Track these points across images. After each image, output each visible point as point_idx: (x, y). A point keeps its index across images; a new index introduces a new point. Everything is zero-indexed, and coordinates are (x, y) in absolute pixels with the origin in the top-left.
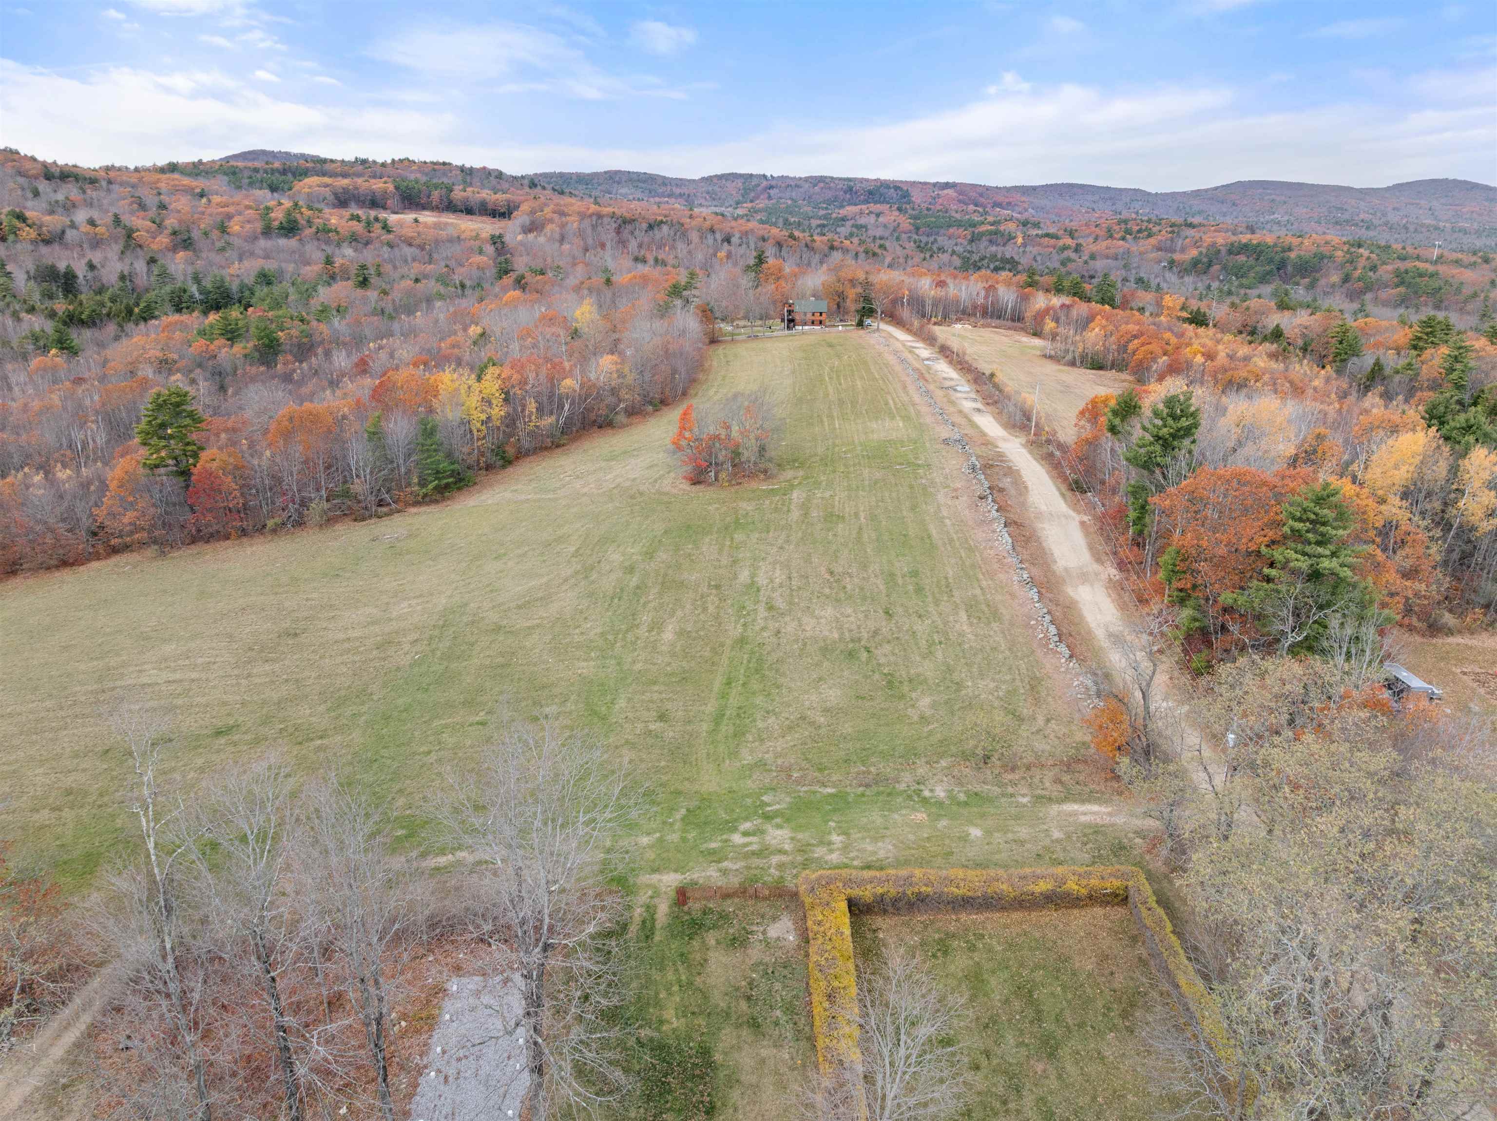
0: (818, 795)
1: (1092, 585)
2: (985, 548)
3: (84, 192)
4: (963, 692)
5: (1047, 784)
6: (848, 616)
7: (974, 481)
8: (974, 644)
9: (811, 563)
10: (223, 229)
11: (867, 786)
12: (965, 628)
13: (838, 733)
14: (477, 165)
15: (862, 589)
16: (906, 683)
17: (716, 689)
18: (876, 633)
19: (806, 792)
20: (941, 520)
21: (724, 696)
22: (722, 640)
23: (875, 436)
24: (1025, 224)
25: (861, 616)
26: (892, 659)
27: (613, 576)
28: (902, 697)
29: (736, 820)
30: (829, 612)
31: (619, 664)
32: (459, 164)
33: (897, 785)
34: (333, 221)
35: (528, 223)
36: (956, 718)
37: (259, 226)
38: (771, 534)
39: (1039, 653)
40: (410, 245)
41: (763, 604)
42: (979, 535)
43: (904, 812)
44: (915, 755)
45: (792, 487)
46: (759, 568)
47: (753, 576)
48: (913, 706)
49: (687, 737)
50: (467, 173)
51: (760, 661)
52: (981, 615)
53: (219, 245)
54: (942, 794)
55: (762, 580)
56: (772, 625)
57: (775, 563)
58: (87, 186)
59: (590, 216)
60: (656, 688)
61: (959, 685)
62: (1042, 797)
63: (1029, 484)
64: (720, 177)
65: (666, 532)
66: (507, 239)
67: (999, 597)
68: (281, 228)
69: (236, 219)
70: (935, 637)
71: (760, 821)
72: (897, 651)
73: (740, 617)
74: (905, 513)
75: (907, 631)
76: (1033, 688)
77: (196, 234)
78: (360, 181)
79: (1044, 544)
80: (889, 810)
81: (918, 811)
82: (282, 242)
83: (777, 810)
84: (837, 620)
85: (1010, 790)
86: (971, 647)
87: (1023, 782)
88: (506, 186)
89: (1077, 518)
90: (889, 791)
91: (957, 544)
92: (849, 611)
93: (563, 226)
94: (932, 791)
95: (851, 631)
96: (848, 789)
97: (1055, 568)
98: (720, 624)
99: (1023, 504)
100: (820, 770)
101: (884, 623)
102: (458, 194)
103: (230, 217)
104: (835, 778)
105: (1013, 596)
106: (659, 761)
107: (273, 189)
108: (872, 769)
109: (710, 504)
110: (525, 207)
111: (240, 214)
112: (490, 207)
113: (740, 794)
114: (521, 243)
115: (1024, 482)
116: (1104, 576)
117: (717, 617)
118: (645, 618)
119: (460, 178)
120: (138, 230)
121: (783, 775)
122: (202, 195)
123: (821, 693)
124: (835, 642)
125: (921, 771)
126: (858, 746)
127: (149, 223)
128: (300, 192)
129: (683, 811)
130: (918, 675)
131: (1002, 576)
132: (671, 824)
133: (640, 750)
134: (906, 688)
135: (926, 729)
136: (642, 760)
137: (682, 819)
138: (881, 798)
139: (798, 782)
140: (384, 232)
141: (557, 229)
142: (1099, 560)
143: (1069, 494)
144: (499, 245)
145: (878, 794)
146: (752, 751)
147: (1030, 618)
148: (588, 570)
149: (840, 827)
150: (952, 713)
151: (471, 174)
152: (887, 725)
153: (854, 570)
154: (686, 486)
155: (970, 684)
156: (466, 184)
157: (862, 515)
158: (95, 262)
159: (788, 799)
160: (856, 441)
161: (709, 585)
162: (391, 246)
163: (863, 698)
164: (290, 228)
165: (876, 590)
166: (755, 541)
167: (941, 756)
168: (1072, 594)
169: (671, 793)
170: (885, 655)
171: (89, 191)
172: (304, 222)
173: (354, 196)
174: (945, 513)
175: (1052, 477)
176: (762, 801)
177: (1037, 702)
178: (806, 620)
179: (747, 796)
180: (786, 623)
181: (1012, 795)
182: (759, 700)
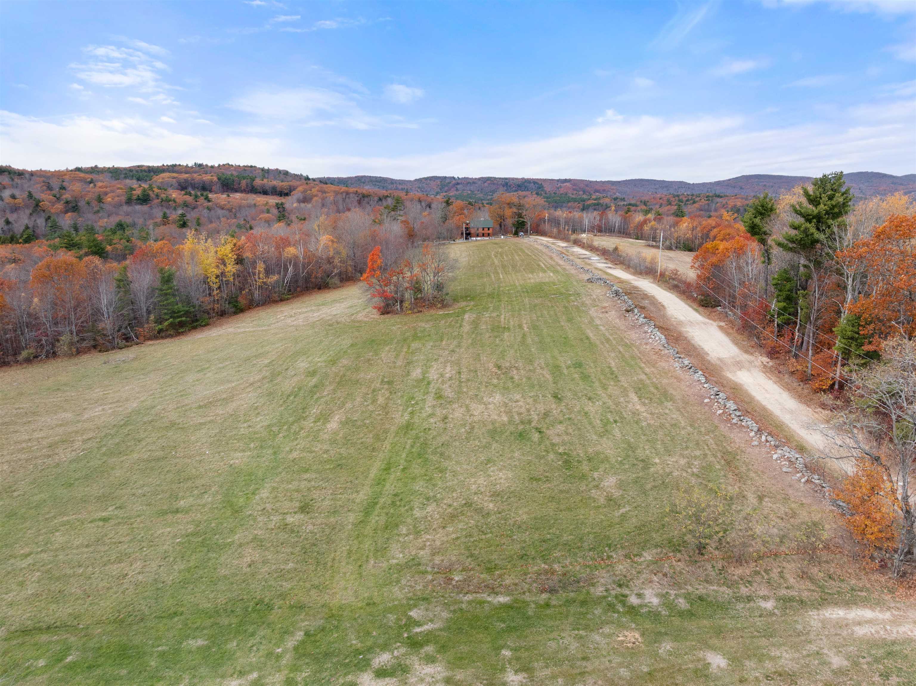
0: (487, 607)
1: (749, 370)
2: (641, 344)
3: (13, 180)
4: (652, 470)
5: (792, 581)
6: (517, 401)
7: (619, 302)
8: (652, 422)
9: (480, 360)
10: (100, 200)
11: (552, 591)
12: (638, 407)
13: (511, 522)
14: (272, 167)
15: (529, 378)
16: (585, 462)
17: (372, 476)
18: (546, 415)
19: (470, 602)
20: (597, 327)
21: (380, 482)
22: (387, 426)
23: (532, 281)
24: (615, 199)
25: (530, 401)
26: (566, 438)
27: (295, 379)
28: (583, 477)
29: (370, 650)
30: (498, 398)
31: (275, 453)
32: (261, 167)
33: (592, 590)
34: (174, 196)
35: (301, 198)
36: (651, 499)
37: (124, 199)
38: (444, 343)
39: (724, 429)
40: (223, 209)
41: (432, 395)
42: (633, 335)
43: (607, 630)
44: (609, 546)
45: (465, 312)
46: (430, 367)
47: (424, 373)
48: (597, 487)
49: (327, 531)
50: (266, 172)
51: (425, 444)
52: (651, 396)
53: (96, 209)
54: (655, 601)
55: (433, 375)
56: (439, 412)
57: (446, 362)
58: (16, 177)
59: (342, 193)
60: (307, 476)
61: (646, 463)
62: (791, 599)
63: (665, 304)
64: (426, 179)
65: (352, 345)
66: (287, 206)
67: (665, 381)
68: (138, 199)
69: (109, 195)
70: (609, 416)
71: (403, 650)
72: (571, 431)
73: (408, 407)
74: (563, 324)
75: (579, 412)
76: (728, 463)
77: (82, 204)
78: (195, 175)
79: (693, 342)
80: (586, 627)
81: (627, 628)
82: (138, 207)
83: (430, 632)
84: (506, 405)
85: (744, 591)
86: (649, 424)
87: (758, 579)
88: (290, 179)
89: (715, 324)
90: (582, 597)
91: (614, 342)
92: (518, 397)
93: (323, 199)
94: (639, 596)
95: (520, 414)
96: (527, 597)
97: (709, 358)
98: (387, 413)
99: (664, 316)
100: (489, 570)
101: (554, 406)
102: (258, 182)
103: (106, 194)
104: (508, 581)
105: (679, 380)
106: (286, 562)
107: (138, 179)
108: (556, 566)
109: (394, 325)
110: (300, 189)
111: (113, 191)
112: (278, 190)
113: (381, 607)
114: (296, 208)
115: (660, 303)
116: (758, 363)
117: (385, 407)
118: (315, 411)
119: (261, 174)
120: (43, 201)
121: (441, 578)
122: (91, 182)
123: (489, 476)
124: (504, 425)
125: (621, 568)
126: (536, 537)
127: (51, 197)
128: (156, 181)
129: (300, 635)
130: (598, 453)
131: (663, 364)
132: (278, 657)
133: (267, 549)
134: (585, 467)
135: (617, 514)
136: (265, 562)
137: (296, 649)
138: (573, 609)
139: (459, 589)
140: (206, 201)
141: (320, 200)
142: (746, 352)
143: (701, 309)
144: (281, 209)
145: (569, 602)
146: (404, 547)
147: (703, 397)
148: (274, 375)
149: (518, 659)
150: (645, 493)
151: (268, 173)
152: (569, 509)
153: (520, 364)
154: (375, 315)
155: (657, 461)
156: (263, 177)
157: (525, 327)
158: (10, 220)
159: (445, 615)
160: (517, 284)
161: (382, 381)
162: (209, 209)
163: (538, 480)
164: (144, 199)
165: (542, 379)
166: (429, 347)
167: (644, 546)
168: (733, 378)
169: (291, 607)
170: (558, 435)
171: (16, 180)
172: (154, 196)
173: (191, 184)
174: (598, 322)
175: (682, 299)
176: (410, 618)
177: (740, 478)
178: (473, 406)
179: (390, 610)
180: (453, 410)
181: (749, 599)
182: (419, 486)
